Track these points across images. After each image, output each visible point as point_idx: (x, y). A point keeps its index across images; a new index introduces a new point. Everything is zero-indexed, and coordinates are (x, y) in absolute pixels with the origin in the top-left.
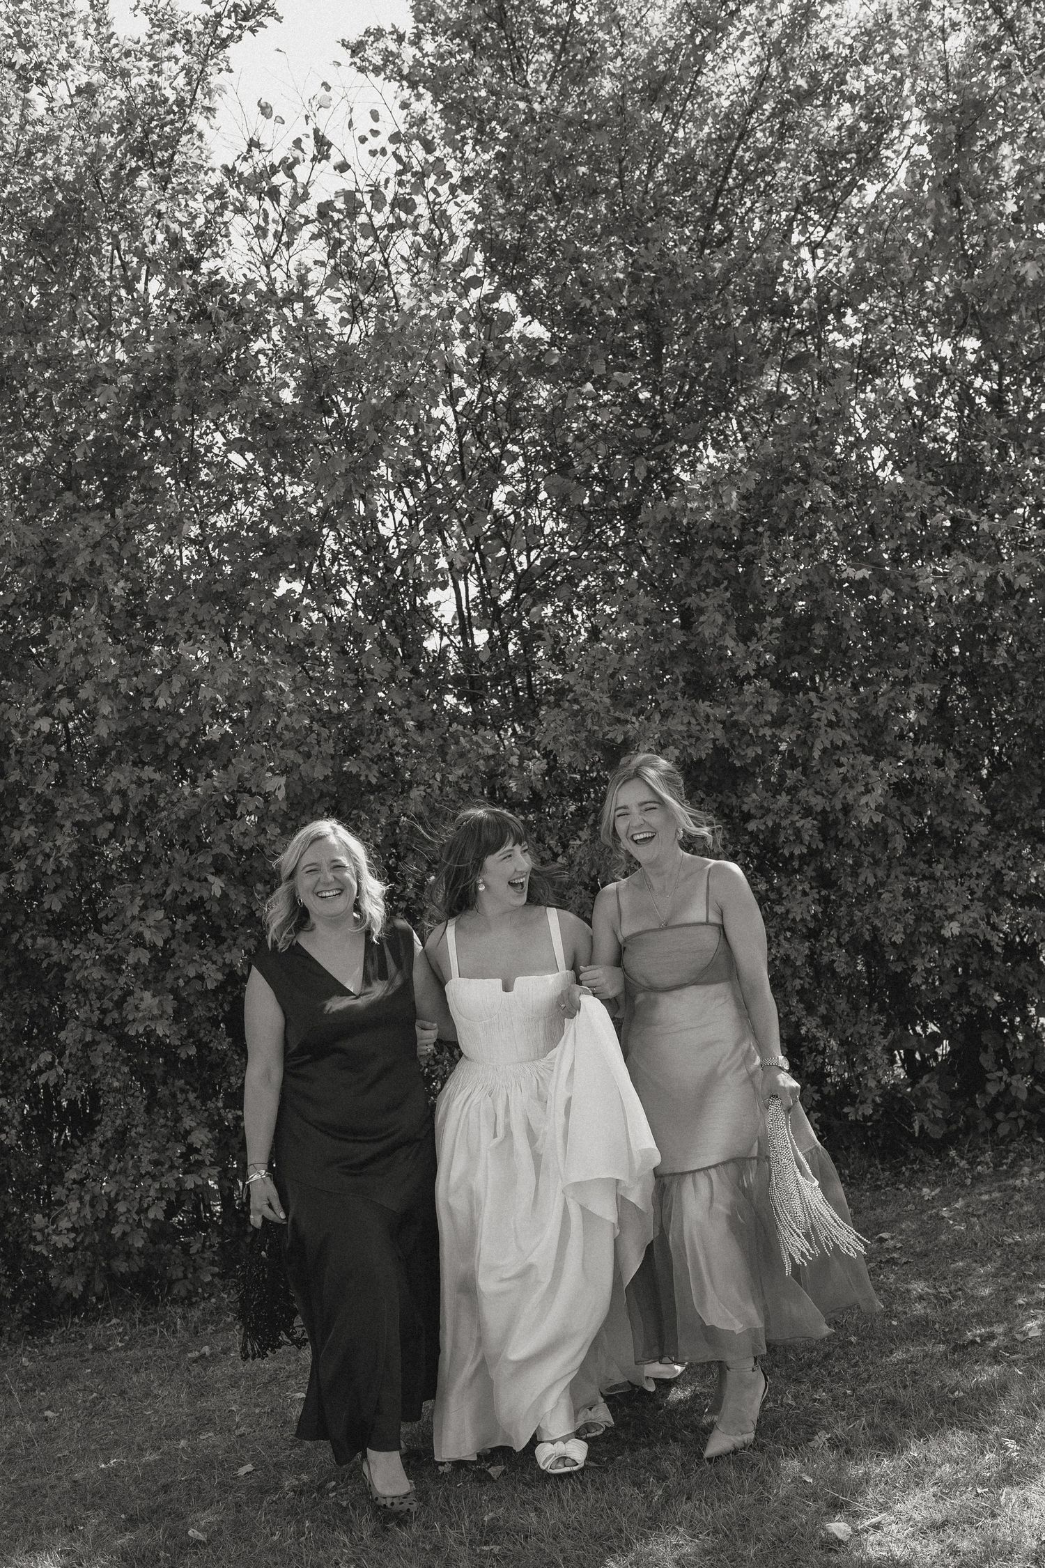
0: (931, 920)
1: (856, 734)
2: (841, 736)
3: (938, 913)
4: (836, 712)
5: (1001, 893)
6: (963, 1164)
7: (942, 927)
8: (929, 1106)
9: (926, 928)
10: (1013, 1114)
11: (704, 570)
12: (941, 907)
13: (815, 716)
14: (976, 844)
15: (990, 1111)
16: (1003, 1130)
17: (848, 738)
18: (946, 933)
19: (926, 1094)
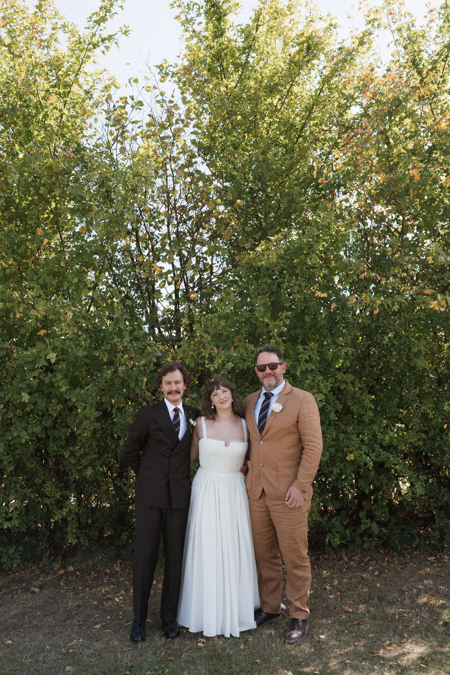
0: (343, 452)
1: (318, 366)
2: (311, 366)
3: (346, 449)
4: (310, 356)
5: (376, 442)
6: (346, 559)
7: (347, 455)
8: (334, 532)
9: (340, 455)
10: (371, 539)
11: (262, 287)
12: (347, 447)
13: (300, 356)
14: (367, 420)
15: (362, 536)
16: (366, 546)
17: (314, 368)
18: (348, 458)
19: (333, 526)
